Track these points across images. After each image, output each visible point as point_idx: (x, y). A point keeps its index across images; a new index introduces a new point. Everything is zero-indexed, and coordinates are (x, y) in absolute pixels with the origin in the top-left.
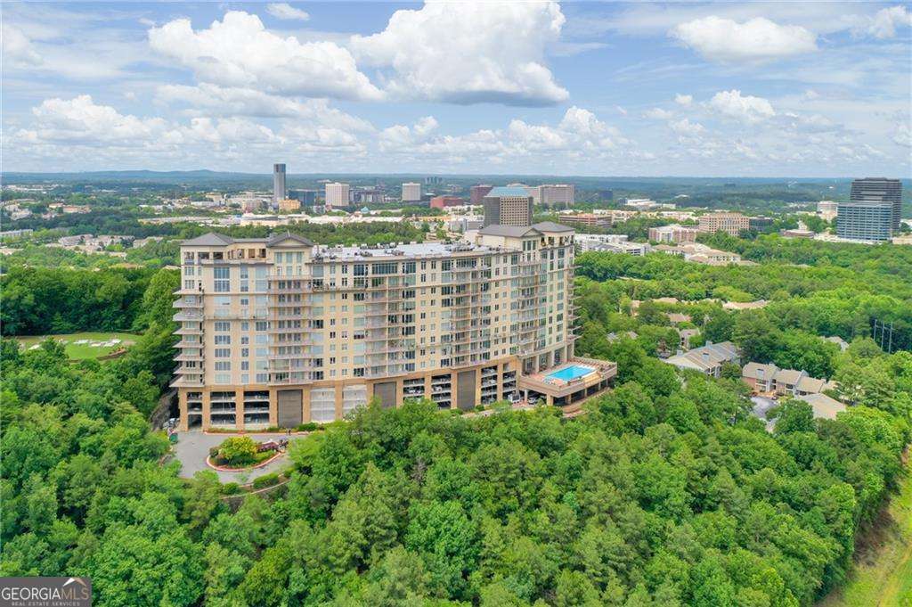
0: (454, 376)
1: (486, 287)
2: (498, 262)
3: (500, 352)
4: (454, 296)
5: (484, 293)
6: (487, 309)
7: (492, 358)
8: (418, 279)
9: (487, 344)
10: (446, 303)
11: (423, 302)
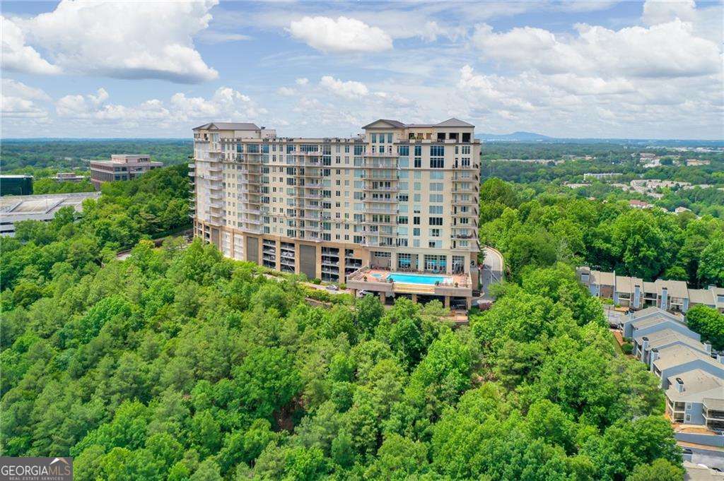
0: (297, 246)
1: (327, 172)
2: (338, 151)
3: (342, 237)
4: (298, 177)
5: (325, 178)
6: (327, 193)
7: (333, 240)
8: (271, 159)
9: (327, 226)
10: (290, 182)
11: (274, 179)
